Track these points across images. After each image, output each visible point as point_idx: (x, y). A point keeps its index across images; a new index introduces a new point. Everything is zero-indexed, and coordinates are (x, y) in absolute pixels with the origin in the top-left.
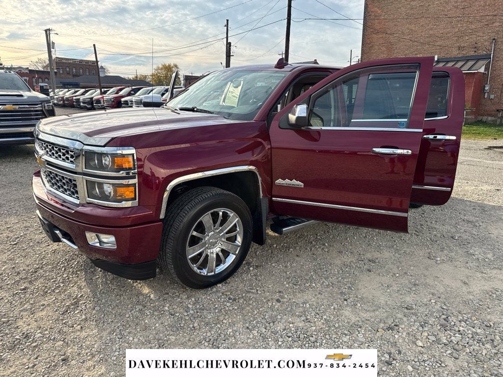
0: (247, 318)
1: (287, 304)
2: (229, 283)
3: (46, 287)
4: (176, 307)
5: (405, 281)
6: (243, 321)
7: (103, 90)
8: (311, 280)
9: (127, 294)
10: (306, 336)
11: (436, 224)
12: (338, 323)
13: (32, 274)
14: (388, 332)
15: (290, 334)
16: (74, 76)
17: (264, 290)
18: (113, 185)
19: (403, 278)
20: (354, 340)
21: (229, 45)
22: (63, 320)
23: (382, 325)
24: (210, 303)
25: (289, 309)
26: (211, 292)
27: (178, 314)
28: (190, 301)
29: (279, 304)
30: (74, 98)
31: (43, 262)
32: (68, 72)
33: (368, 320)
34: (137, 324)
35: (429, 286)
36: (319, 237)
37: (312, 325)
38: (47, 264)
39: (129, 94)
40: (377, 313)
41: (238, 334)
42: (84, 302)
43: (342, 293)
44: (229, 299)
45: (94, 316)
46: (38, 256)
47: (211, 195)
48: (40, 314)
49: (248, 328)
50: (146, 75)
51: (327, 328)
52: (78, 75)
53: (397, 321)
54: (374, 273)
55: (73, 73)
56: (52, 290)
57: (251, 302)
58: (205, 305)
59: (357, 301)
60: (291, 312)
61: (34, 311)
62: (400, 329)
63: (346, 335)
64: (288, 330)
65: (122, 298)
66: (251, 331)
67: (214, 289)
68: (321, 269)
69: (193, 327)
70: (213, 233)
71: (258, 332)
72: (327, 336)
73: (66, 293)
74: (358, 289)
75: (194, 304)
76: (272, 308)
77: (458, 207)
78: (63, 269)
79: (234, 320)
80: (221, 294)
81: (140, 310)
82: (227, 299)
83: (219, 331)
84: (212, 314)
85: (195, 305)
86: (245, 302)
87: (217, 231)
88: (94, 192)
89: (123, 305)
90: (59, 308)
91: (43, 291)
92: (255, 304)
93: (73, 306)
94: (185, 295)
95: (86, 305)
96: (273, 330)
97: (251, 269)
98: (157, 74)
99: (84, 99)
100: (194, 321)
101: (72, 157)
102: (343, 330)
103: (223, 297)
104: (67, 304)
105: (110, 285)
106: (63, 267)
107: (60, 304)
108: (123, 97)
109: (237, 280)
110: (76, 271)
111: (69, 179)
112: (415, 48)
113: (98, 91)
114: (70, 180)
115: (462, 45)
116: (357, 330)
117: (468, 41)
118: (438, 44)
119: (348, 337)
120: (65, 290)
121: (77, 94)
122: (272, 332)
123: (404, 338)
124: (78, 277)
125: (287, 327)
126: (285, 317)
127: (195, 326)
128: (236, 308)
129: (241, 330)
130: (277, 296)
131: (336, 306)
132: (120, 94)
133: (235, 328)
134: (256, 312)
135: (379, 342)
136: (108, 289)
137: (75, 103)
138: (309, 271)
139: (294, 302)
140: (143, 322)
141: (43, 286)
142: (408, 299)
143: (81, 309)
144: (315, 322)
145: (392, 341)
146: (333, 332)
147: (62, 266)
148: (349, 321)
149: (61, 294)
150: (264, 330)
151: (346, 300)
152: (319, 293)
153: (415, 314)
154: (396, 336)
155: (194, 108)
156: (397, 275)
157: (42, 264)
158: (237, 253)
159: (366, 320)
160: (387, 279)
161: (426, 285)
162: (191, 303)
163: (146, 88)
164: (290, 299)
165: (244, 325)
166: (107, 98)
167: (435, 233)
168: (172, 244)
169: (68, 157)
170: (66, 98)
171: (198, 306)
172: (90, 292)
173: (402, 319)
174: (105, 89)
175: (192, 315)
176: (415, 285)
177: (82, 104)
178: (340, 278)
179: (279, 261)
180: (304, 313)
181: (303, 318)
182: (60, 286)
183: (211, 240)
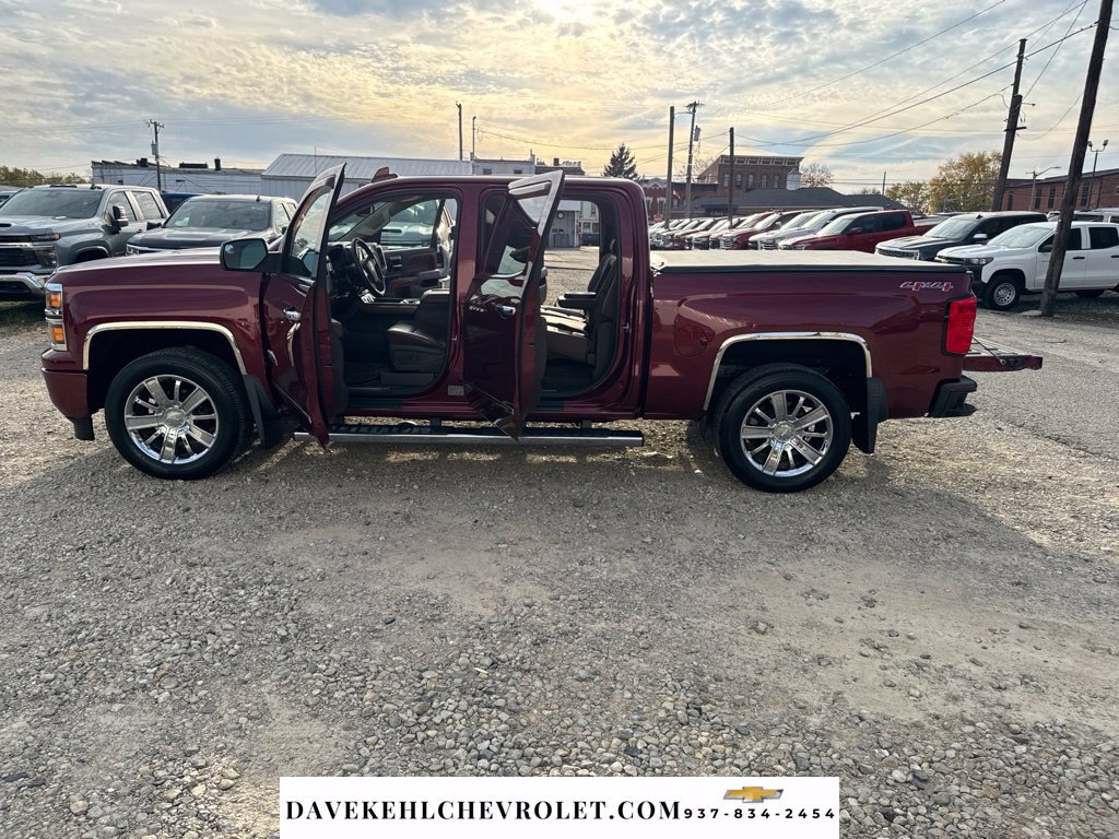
21: (1017, 101)
32: (739, 184)
50: (920, 182)
55: (747, 185)
87: (178, 407)
98: (944, 180)
158: (210, 446)
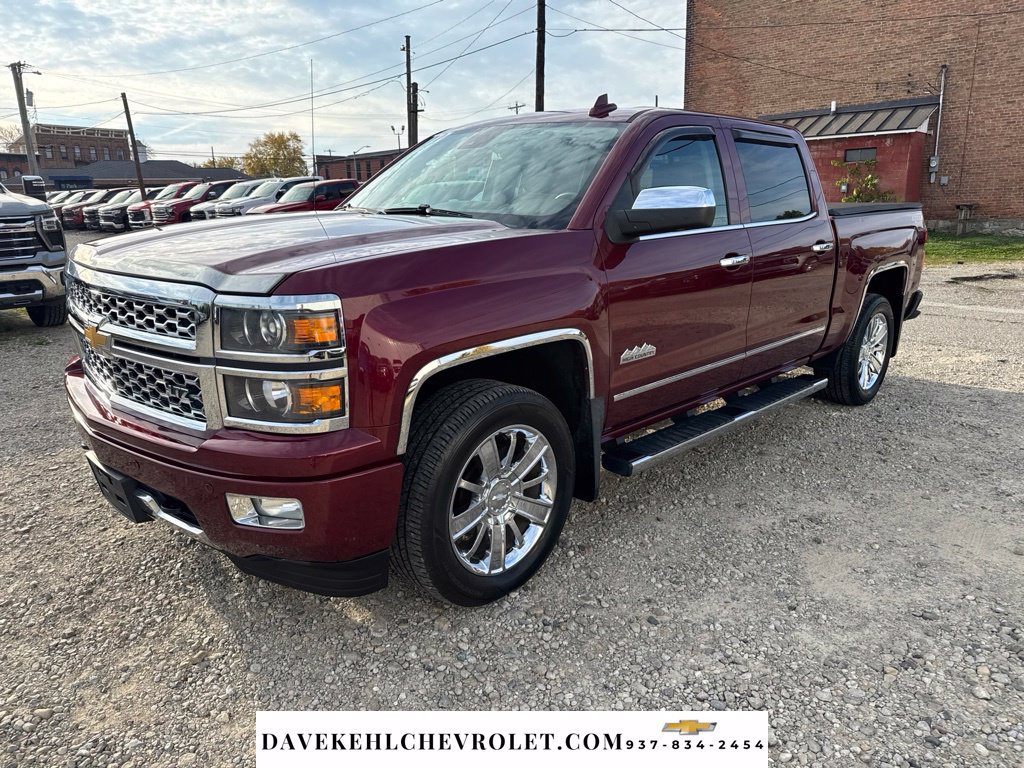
0: (596, 664)
1: (673, 626)
2: (534, 588)
3: (122, 625)
4: (434, 651)
5: (896, 558)
6: (590, 672)
7: (146, 190)
8: (705, 570)
9: (314, 628)
10: (738, 695)
11: (912, 436)
12: (795, 660)
13: (83, 599)
14: (906, 672)
15: (702, 695)
16: (78, 163)
17: (613, 600)
18: (291, 383)
19: (889, 553)
20: (842, 696)
21: (413, 89)
22: (180, 701)
23: (888, 658)
24: (506, 635)
25: (681, 638)
26: (501, 611)
27: (442, 668)
28: (460, 634)
29: (656, 628)
30: (85, 209)
31: (102, 569)
32: (64, 155)
33: (855, 649)
34: (356, 698)
35: (949, 566)
36: (689, 477)
37: (743, 668)
38: (112, 573)
39: (206, 198)
40: (867, 631)
41: (590, 704)
42: (220, 654)
43: (778, 593)
44: (545, 625)
45: (253, 687)
46: (85, 554)
47: (496, 396)
48: (124, 691)
49: (606, 687)
50: (232, 156)
51: (776, 675)
52: (88, 160)
53: (914, 646)
54: (829, 546)
55: (75, 156)
56: (137, 631)
57: (595, 629)
58: (496, 643)
59: (817, 609)
60: (688, 644)
61: (106, 684)
62: (929, 663)
63: (822, 686)
64: (696, 685)
65: (306, 639)
66: (615, 693)
67: (507, 605)
68: (716, 544)
69: (484, 693)
70: (497, 480)
71: (631, 695)
72: (784, 693)
73: (173, 637)
74: (809, 583)
75: (471, 641)
76: (643, 638)
77: (939, 399)
78: (153, 582)
79: (571, 671)
80: (523, 615)
81: (355, 664)
82: (541, 625)
83: (546, 700)
84: (518, 662)
85: (476, 643)
86: (582, 629)
87: (507, 476)
88: (242, 403)
89: (312, 655)
90: (165, 674)
91: (118, 636)
92: (604, 632)
93: (196, 667)
94: (445, 623)
95: (226, 660)
96: (663, 688)
97: (571, 553)
98: (255, 156)
99: (106, 212)
100: (483, 680)
101: (184, 322)
102: (811, 675)
103: (530, 620)
104: (182, 664)
105: (270, 611)
106: (150, 577)
107: (165, 665)
108: (193, 203)
109: (547, 580)
110: (184, 585)
111: (176, 375)
112: (791, 87)
113: (138, 193)
114: (179, 378)
115: (884, 79)
116: (841, 673)
117: (894, 71)
118: (836, 78)
119: (827, 690)
120: (169, 629)
121: (91, 200)
122: (662, 693)
123: (943, 683)
124: (190, 597)
125: (691, 679)
126: (678, 655)
127: (488, 692)
128: (565, 643)
129: (592, 692)
130: (645, 611)
131: (778, 623)
132: (184, 197)
133: (579, 690)
134: (612, 651)
135: (895, 695)
136: (267, 620)
137: (86, 221)
138: (693, 549)
139: (686, 621)
140: (367, 690)
141: (115, 625)
142: (918, 597)
143: (217, 672)
144: (746, 662)
145: (922, 692)
146: (790, 681)
147: (148, 574)
148: (816, 653)
149: (161, 640)
150: (644, 689)
151: (794, 609)
152: (733, 599)
153: (946, 628)
154: (927, 680)
155: (425, 208)
156: (877, 546)
157: (99, 572)
158: (546, 521)
159: (851, 649)
160: (860, 558)
161: (943, 565)
162: (465, 639)
163: (241, 184)
164: (675, 616)
165: (596, 681)
166: (158, 206)
167: (916, 453)
168: (421, 511)
169: (175, 325)
170: (67, 210)
171: (482, 646)
172: (228, 629)
173: (925, 642)
174: (152, 189)
175: (475, 665)
176: (921, 565)
177: (102, 222)
178: (764, 562)
179: (622, 534)
180: (715, 645)
181: (719, 656)
182: (154, 621)
183: (494, 498)
